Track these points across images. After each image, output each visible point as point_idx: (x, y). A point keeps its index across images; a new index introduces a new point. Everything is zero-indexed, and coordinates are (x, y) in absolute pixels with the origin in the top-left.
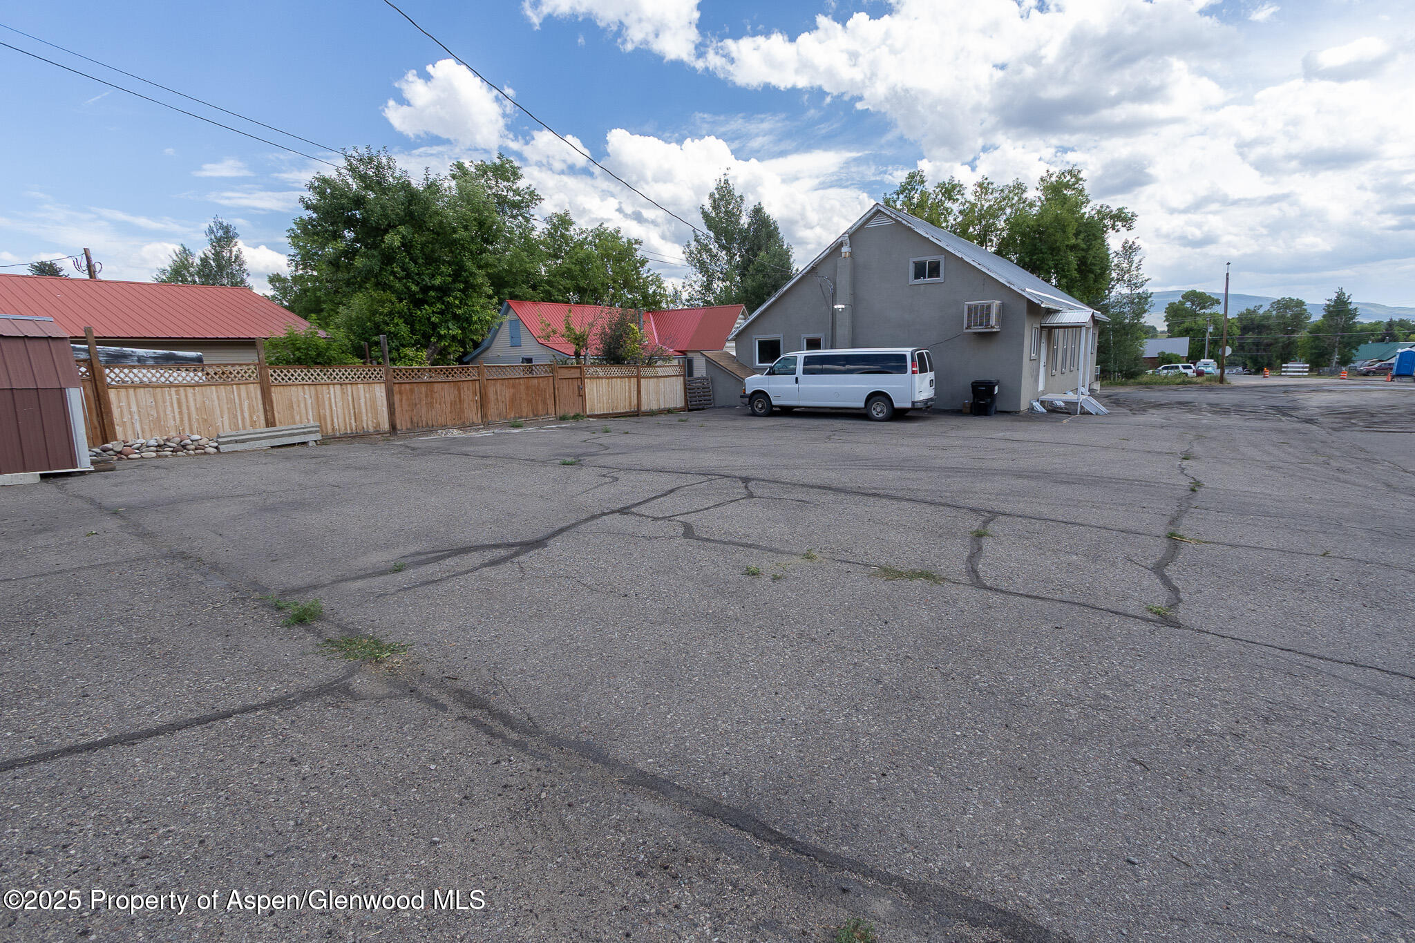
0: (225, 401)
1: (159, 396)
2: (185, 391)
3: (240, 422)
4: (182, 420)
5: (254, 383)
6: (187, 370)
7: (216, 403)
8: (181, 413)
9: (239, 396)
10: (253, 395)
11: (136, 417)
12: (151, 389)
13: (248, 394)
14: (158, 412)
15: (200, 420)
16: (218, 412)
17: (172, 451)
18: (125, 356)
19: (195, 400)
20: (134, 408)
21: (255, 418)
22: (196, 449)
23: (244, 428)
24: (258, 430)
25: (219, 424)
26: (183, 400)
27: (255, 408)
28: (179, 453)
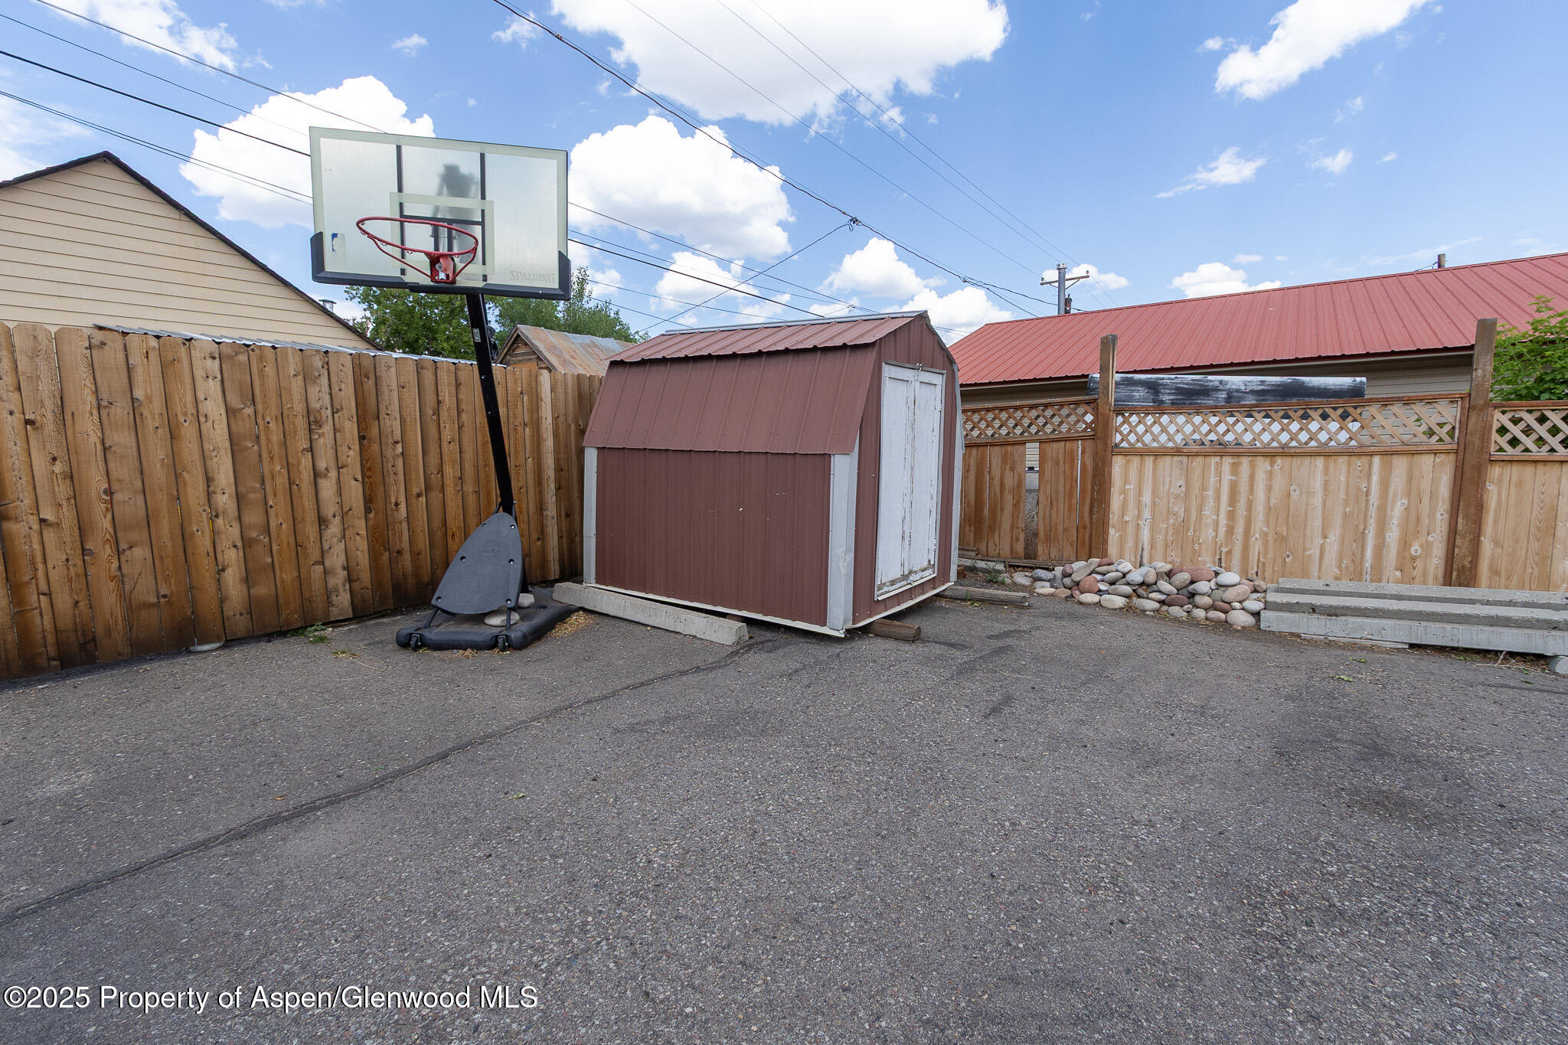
0: (1343, 496)
1: (1197, 474)
2: (1253, 467)
3: (1369, 553)
4: (1230, 531)
5: (1435, 453)
6: (1267, 416)
7: (1317, 500)
8: (1231, 515)
9: (1385, 484)
10: (1426, 485)
11: (1147, 514)
12: (1185, 459)
13: (1410, 479)
14: (1187, 510)
15: (1270, 538)
16: (1318, 523)
17: (1162, 602)
18: (1205, 391)
19: (1269, 488)
20: (1147, 498)
21: (1415, 549)
22: (1214, 607)
23: (1377, 575)
24: (1417, 590)
25: (1315, 552)
26: (1243, 487)
27: (1425, 521)
28: (1175, 610)
